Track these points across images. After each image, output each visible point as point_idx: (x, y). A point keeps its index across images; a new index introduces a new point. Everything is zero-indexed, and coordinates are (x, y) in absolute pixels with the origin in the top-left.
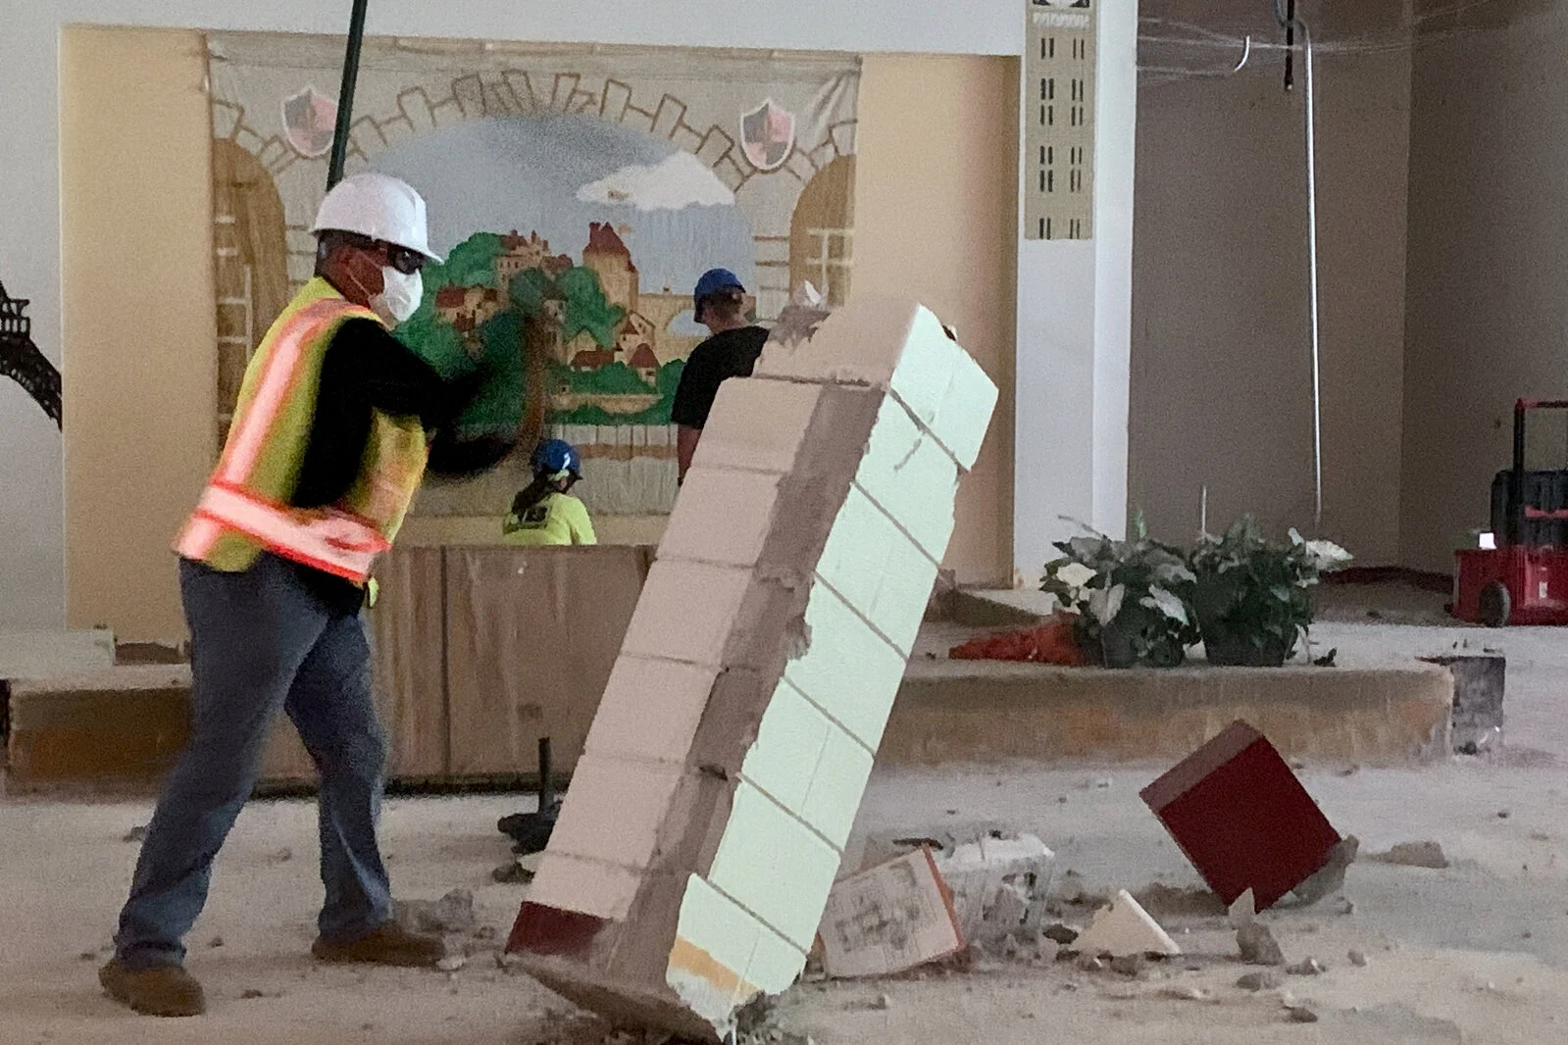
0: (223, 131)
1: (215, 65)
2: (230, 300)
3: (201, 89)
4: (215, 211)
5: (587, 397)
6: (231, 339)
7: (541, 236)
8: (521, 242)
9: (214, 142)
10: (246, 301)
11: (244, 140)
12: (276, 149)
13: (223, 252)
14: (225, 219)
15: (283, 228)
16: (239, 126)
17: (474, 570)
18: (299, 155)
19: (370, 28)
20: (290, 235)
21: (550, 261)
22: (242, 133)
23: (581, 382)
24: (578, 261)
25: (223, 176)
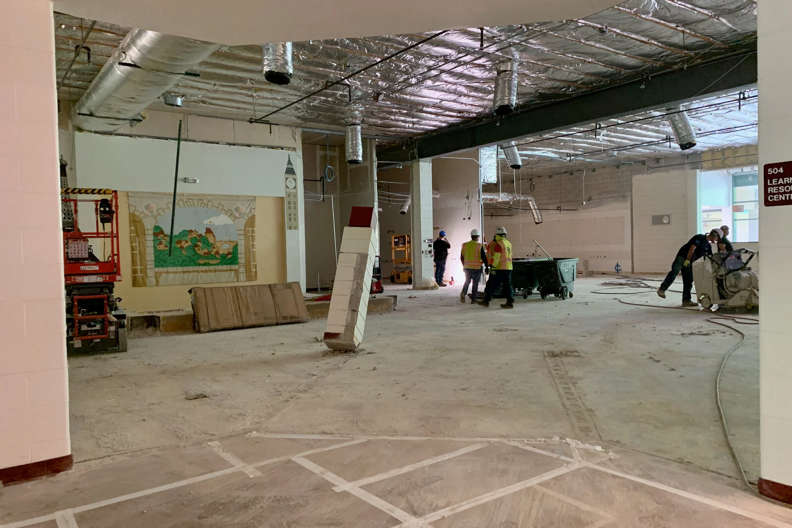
0: (132, 211)
1: (130, 198)
2: (134, 244)
3: (127, 203)
4: (130, 227)
5: (206, 261)
6: (134, 252)
7: (196, 230)
8: (192, 231)
9: (130, 214)
10: (137, 244)
11: (136, 213)
12: (142, 215)
13: (132, 235)
14: (133, 228)
15: (144, 230)
16: (135, 210)
17: (241, 290)
18: (147, 216)
19: (177, 191)
20: (146, 231)
21: (198, 235)
22: (135, 211)
23: (205, 258)
24: (204, 235)
25: (132, 220)
